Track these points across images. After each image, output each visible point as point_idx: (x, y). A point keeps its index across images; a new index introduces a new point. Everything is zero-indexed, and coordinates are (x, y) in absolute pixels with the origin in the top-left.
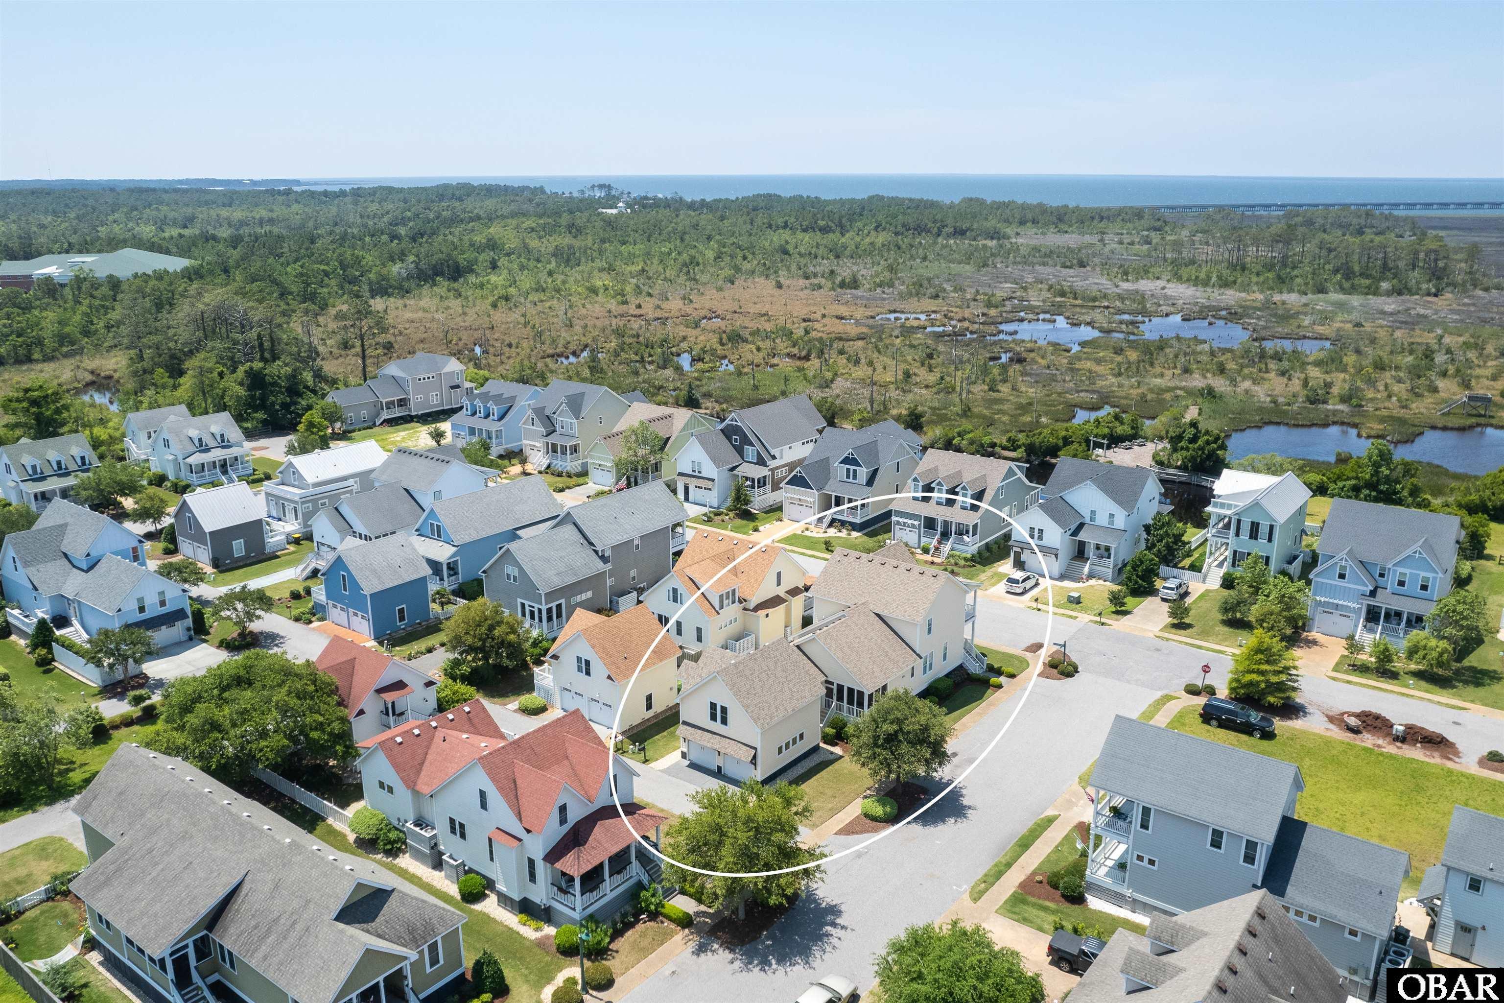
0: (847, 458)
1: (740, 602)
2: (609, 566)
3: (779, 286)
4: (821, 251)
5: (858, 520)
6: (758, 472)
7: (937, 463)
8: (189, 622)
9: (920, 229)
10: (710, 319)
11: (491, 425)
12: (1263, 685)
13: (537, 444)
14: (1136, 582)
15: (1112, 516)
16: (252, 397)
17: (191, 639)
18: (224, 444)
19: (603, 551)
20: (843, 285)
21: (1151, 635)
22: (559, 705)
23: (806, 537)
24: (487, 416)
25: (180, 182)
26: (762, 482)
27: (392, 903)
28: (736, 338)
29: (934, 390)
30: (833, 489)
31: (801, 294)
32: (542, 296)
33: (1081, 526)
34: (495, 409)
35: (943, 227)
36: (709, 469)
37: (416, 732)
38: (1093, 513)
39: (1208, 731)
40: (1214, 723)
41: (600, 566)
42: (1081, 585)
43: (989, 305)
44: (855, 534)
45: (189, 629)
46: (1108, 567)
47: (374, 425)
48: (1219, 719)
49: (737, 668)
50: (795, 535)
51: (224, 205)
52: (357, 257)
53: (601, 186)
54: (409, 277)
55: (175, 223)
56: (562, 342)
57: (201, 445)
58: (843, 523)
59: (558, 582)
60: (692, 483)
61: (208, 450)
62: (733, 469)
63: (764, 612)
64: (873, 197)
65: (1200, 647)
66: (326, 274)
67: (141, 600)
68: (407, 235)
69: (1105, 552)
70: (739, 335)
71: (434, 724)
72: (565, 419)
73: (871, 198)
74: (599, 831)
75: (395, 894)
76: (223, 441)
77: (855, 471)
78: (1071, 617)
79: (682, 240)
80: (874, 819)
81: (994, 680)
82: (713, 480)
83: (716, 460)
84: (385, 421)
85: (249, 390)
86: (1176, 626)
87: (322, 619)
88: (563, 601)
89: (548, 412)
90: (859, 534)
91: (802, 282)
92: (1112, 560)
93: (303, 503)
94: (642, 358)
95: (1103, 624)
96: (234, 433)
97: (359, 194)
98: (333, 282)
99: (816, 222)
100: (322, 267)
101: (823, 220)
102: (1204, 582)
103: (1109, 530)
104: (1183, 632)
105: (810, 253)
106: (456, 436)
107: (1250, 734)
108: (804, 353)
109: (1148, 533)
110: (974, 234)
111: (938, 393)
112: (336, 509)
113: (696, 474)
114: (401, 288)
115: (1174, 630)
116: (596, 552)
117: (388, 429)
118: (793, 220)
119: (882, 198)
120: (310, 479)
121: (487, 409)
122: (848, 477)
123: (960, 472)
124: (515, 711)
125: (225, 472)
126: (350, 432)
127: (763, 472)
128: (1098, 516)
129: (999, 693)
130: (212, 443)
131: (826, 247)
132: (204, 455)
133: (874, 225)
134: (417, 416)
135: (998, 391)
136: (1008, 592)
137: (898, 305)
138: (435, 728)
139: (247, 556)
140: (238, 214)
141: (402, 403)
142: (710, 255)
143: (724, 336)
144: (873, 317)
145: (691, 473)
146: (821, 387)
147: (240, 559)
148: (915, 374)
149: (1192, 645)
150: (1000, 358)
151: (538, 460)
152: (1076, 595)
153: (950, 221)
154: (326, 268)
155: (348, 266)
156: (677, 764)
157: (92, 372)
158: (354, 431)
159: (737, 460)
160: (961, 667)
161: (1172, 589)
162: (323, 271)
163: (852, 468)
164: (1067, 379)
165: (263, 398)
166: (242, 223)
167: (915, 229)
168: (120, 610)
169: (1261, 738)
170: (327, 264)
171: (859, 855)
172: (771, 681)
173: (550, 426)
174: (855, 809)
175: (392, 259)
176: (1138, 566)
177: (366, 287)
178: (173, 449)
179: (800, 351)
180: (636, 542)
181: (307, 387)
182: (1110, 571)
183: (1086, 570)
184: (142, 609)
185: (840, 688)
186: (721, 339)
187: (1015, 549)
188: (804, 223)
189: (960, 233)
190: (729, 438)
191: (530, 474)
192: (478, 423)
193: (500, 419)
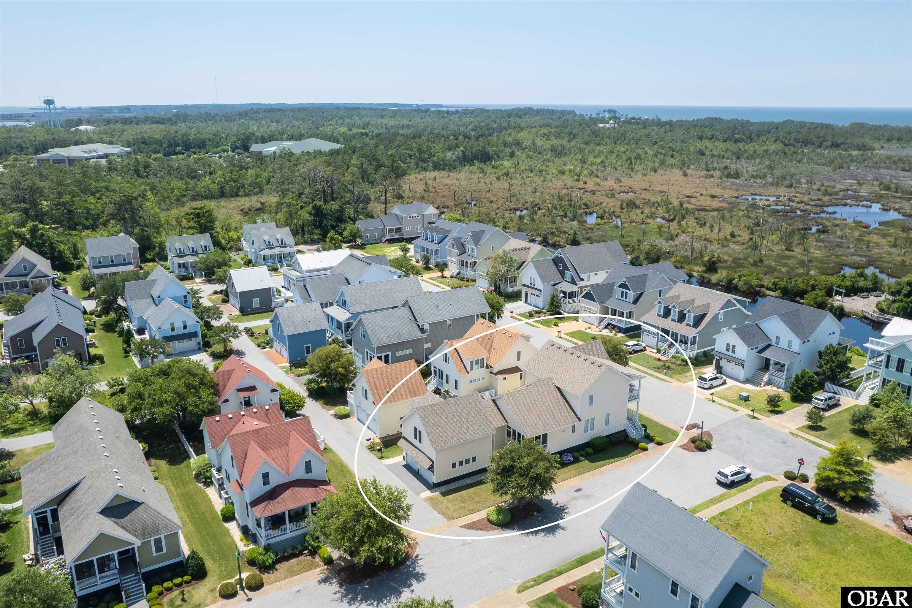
0: (622, 284)
1: (487, 367)
2: (425, 336)
3: (685, 175)
4: (729, 154)
5: (623, 326)
6: (568, 288)
7: (680, 293)
8: (200, 339)
9: (806, 143)
10: (627, 193)
11: (434, 247)
12: (836, 482)
13: (454, 260)
14: (796, 391)
15: (790, 342)
16: (315, 221)
17: (200, 349)
18: (283, 245)
19: (423, 325)
20: (729, 176)
21: (787, 431)
22: (356, 415)
23: (587, 333)
24: (432, 241)
25: (380, 105)
26: (572, 295)
27: (139, 510)
28: (632, 205)
29: (744, 246)
30: (611, 304)
31: (697, 181)
32: (530, 174)
33: (769, 346)
34: (437, 238)
35: (824, 141)
36: (539, 284)
37: (230, 416)
38: (778, 338)
39: (783, 508)
40: (789, 502)
41: (419, 335)
42: (758, 388)
43: (826, 193)
44: (620, 335)
45: (199, 344)
46: (782, 378)
47: (381, 242)
48: (793, 501)
49: (432, 408)
50: (580, 331)
51: (391, 117)
52: (430, 147)
53: (610, 111)
54: (458, 159)
55: (359, 126)
56: (522, 201)
57: (269, 245)
58: (614, 327)
59: (386, 341)
60: (530, 291)
61: (273, 248)
62: (555, 285)
63: (503, 376)
64: (787, 121)
65: (819, 446)
66: (410, 156)
67: (172, 324)
68: (474, 136)
69: (780, 367)
70: (634, 204)
71: (243, 413)
72: (469, 245)
73: (785, 122)
74: (287, 494)
75: (143, 505)
76: (282, 243)
77: (626, 293)
78: (734, 410)
79: (637, 143)
80: (491, 522)
81: (642, 445)
82: (540, 291)
83: (543, 278)
84: (387, 240)
85: (314, 217)
86: (811, 428)
87: (271, 347)
88: (390, 353)
89: (462, 241)
90: (623, 335)
91: (704, 173)
92: (784, 375)
93: (298, 281)
94: (566, 214)
95: (755, 418)
96: (290, 240)
97: (465, 112)
98: (413, 161)
99: (733, 136)
100: (408, 152)
101: (738, 134)
102: (857, 398)
103: (788, 351)
104: (815, 433)
105: (720, 155)
106: (416, 251)
107: (815, 517)
108: (671, 217)
109: (820, 358)
110: (846, 146)
111: (746, 249)
112: (305, 286)
113: (532, 286)
114: (451, 166)
115: (808, 431)
116: (419, 326)
117: (388, 245)
118: (718, 133)
119: (793, 122)
120: (304, 267)
121: (433, 236)
122: (622, 297)
123: (694, 300)
124: (332, 415)
125: (280, 261)
126: (365, 245)
127: (574, 288)
128: (781, 341)
129: (643, 454)
130: (275, 244)
131: (732, 151)
132: (270, 251)
133: (774, 138)
134: (406, 239)
135: (793, 251)
136: (699, 387)
137: (759, 190)
138: (243, 415)
139: (261, 308)
140: (392, 122)
141: (399, 230)
142: (651, 153)
143: (624, 204)
144: (737, 197)
145: (529, 285)
146: (667, 239)
147: (256, 309)
148: (739, 236)
149: (814, 443)
150: (811, 229)
151: (453, 269)
152: (745, 394)
153: (829, 138)
154: (410, 152)
155: (423, 152)
156: (398, 463)
157: (262, 203)
158: (368, 244)
159: (559, 278)
160: (624, 431)
161: (821, 400)
162: (409, 154)
163: (625, 291)
164: (851, 246)
165: (321, 222)
166: (393, 127)
167: (802, 142)
168: (160, 328)
169: (821, 521)
170: (411, 150)
171: (465, 543)
172: (455, 419)
173: (462, 249)
174: (482, 515)
175: (450, 149)
176: (800, 380)
177: (431, 164)
178: (255, 247)
179: (670, 216)
180: (448, 323)
181: (349, 218)
182: (783, 381)
183: (765, 378)
184: (173, 329)
185: (514, 431)
186: (622, 205)
187: (716, 357)
188: (725, 136)
189: (836, 145)
190: (556, 265)
191: (446, 277)
192: (428, 245)
193: (438, 244)
